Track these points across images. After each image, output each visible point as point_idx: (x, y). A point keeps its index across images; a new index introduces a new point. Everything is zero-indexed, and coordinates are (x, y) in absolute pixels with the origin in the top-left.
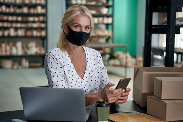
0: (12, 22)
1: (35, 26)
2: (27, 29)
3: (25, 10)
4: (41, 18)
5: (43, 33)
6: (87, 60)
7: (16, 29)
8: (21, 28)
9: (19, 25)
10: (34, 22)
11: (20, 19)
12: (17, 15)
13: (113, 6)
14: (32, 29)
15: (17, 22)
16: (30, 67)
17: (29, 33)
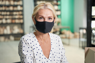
0: (4, 15)
1: (17, 17)
2: (12, 19)
3: (11, 8)
4: (21, 13)
5: (22, 21)
6: (51, 44)
7: (6, 19)
8: (9, 19)
9: (8, 17)
10: (16, 15)
11: (8, 13)
12: (7, 11)
13: (60, 5)
14: (15, 19)
15: (6, 15)
16: (15, 40)
17: (14, 21)
